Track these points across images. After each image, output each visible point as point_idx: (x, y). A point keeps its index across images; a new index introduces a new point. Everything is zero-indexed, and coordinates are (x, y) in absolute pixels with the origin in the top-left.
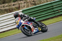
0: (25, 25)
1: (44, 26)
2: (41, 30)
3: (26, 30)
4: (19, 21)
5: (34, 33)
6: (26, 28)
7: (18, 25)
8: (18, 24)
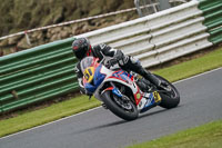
0: (113, 82)
1: (169, 89)
2: (160, 99)
3: (120, 98)
4: (92, 69)
5: (142, 111)
6: (118, 92)
7: (92, 83)
8: (91, 78)
